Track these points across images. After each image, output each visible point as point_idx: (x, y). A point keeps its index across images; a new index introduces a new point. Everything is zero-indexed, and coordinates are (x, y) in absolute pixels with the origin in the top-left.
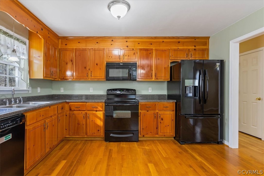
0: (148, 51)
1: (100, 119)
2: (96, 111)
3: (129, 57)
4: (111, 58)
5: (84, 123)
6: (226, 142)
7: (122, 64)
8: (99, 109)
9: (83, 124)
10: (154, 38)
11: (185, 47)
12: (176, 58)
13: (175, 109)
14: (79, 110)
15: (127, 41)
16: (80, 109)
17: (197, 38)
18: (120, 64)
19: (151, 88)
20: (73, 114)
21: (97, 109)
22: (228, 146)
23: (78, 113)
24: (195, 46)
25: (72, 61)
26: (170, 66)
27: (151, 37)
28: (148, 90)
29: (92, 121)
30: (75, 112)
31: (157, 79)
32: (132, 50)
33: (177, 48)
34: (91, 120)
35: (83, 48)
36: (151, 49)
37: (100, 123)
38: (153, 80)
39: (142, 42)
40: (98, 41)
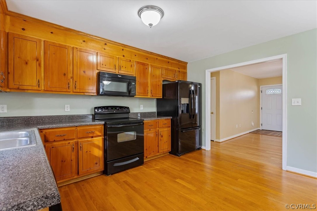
0: (144, 65)
1: (98, 147)
2: (92, 137)
3: (126, 69)
4: (105, 67)
5: (74, 157)
6: (203, 147)
7: (120, 76)
8: (96, 134)
9: (71, 160)
10: (150, 53)
11: (173, 68)
12: (167, 77)
13: (170, 126)
14: (64, 140)
15: (123, 50)
16: (66, 137)
17: (180, 61)
18: (119, 76)
19: (143, 105)
20: (53, 147)
21: (94, 134)
22: (205, 150)
23: (62, 144)
24: (179, 69)
25: (37, 60)
26: (162, 84)
27: (147, 51)
28: (140, 107)
29: (87, 152)
30: (55, 143)
31: (152, 96)
32: (129, 61)
33: (167, 67)
34: (85, 150)
35: (60, 44)
36: (147, 64)
37: (98, 153)
38: (149, 97)
39: (139, 55)
40: (85, 40)
